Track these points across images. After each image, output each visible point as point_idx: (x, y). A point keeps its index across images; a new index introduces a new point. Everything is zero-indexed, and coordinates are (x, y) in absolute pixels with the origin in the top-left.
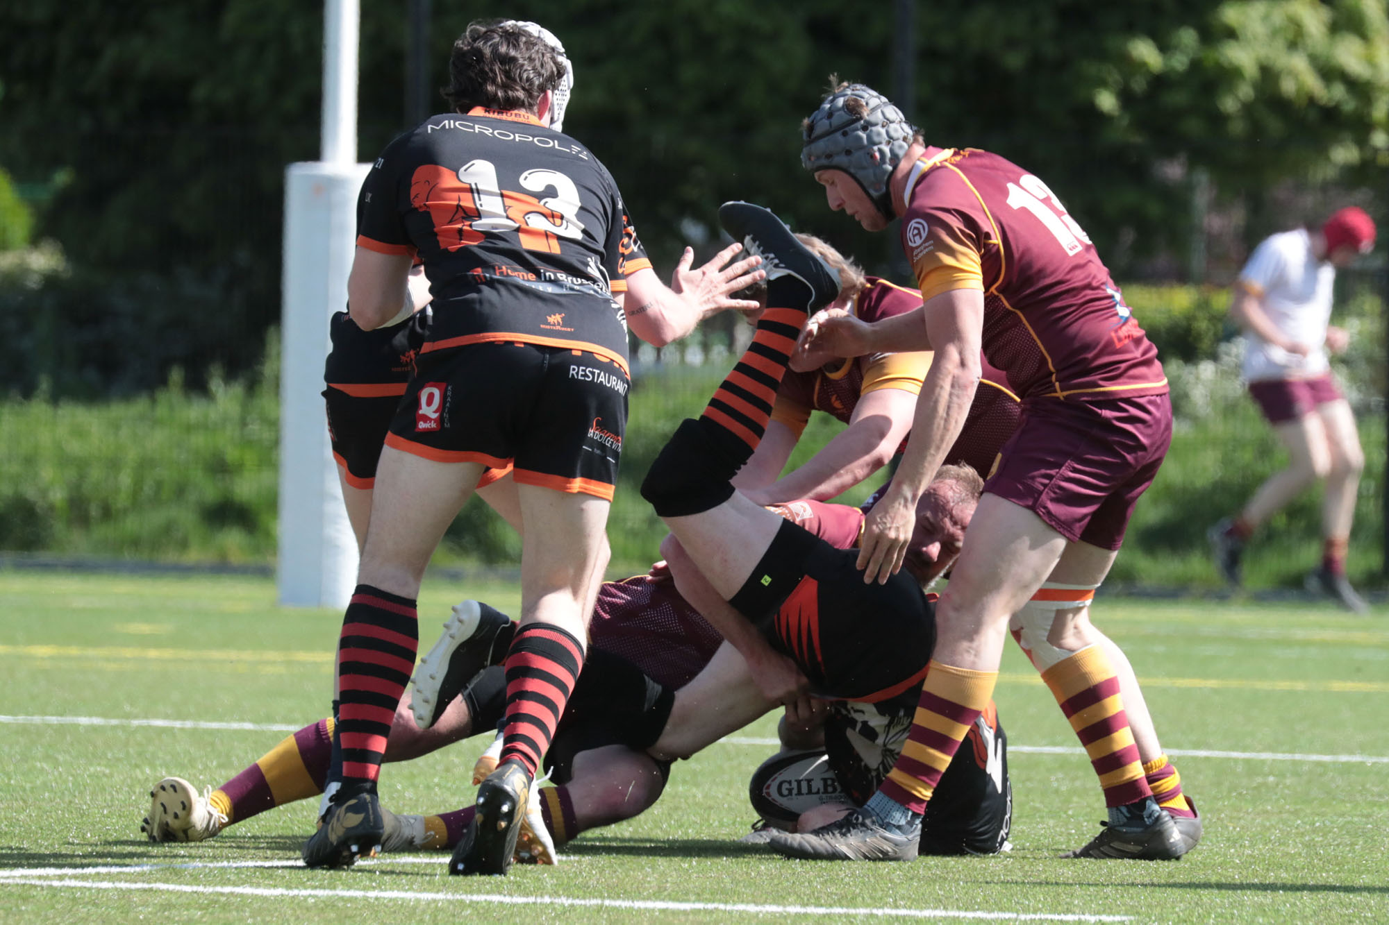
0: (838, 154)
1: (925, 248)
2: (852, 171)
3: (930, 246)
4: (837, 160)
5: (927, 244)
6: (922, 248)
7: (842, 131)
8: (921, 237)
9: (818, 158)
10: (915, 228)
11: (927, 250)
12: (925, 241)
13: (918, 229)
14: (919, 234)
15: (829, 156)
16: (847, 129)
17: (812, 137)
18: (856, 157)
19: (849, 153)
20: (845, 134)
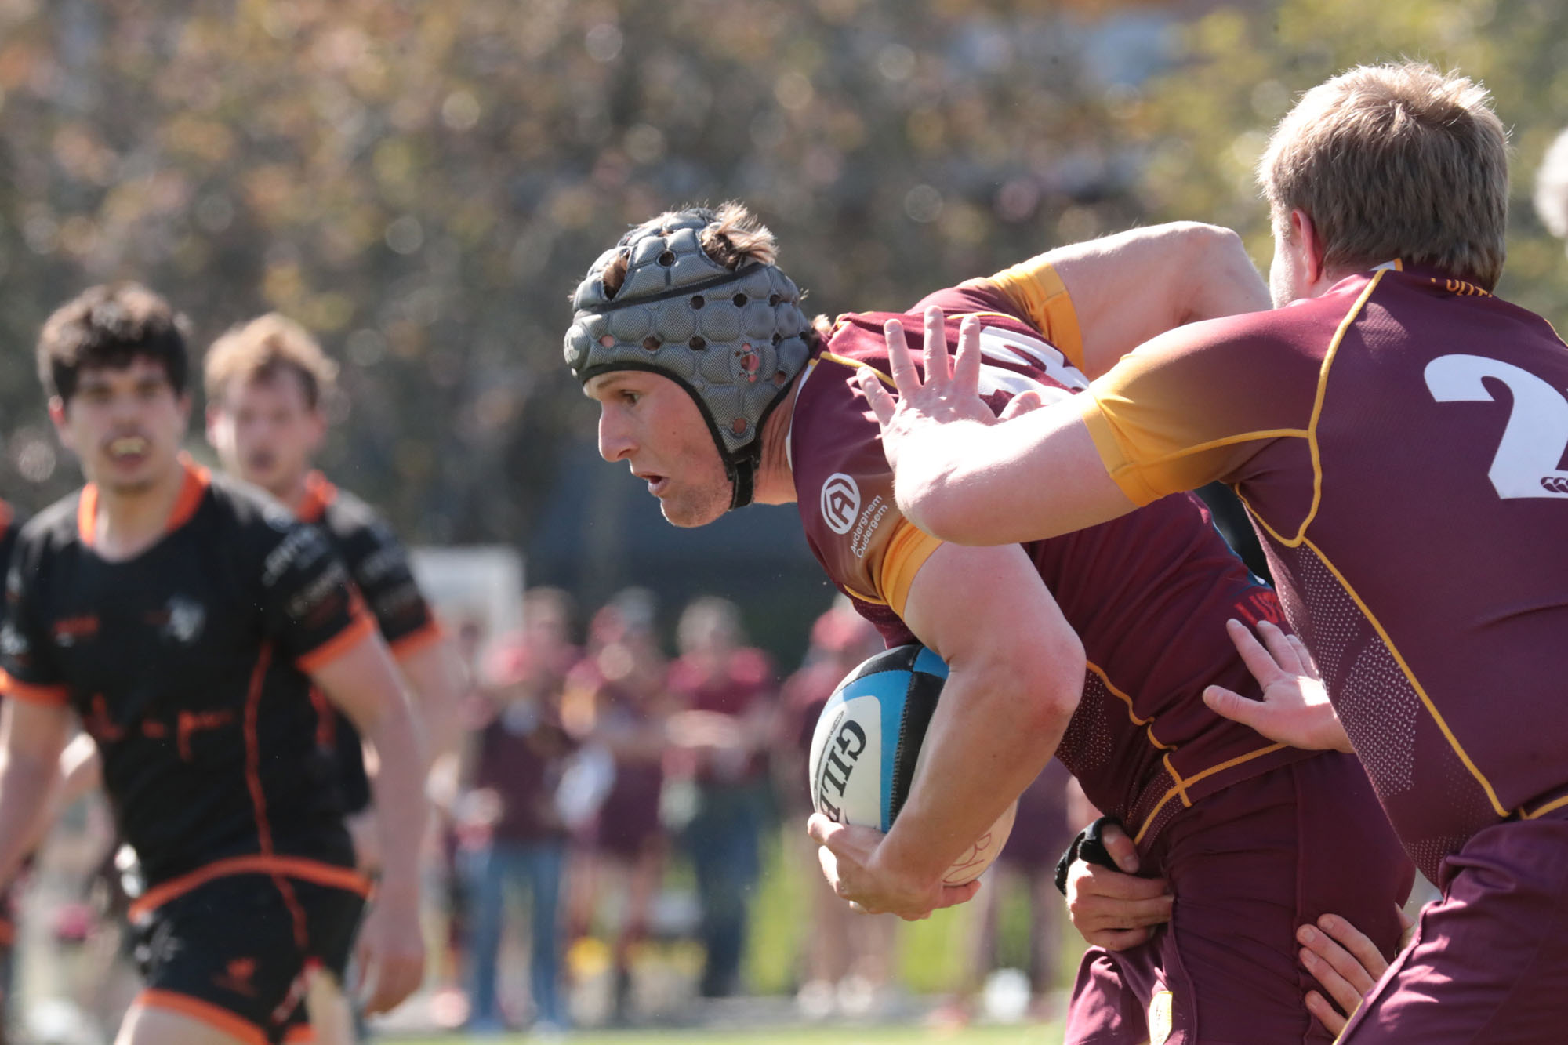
0: (675, 341)
1: (871, 518)
2: (697, 384)
3: (877, 509)
4: (668, 355)
5: (871, 508)
6: (864, 521)
7: (691, 296)
8: (852, 505)
9: (626, 342)
10: (833, 497)
11: (877, 518)
12: (863, 508)
13: (838, 494)
14: (846, 501)
15: (654, 343)
16: (702, 293)
17: (619, 296)
18: (711, 358)
19: (698, 344)
20: (698, 302)
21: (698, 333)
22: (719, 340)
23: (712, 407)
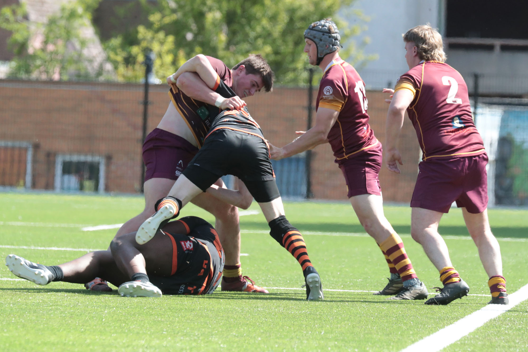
0: (318, 38)
4: (316, 40)
8: (329, 93)
9: (311, 35)
10: (328, 89)
15: (315, 37)
16: (325, 33)
17: (314, 29)
18: (322, 43)
19: (321, 40)
20: (323, 35)
21: (322, 39)
22: (324, 41)
23: (319, 50)
